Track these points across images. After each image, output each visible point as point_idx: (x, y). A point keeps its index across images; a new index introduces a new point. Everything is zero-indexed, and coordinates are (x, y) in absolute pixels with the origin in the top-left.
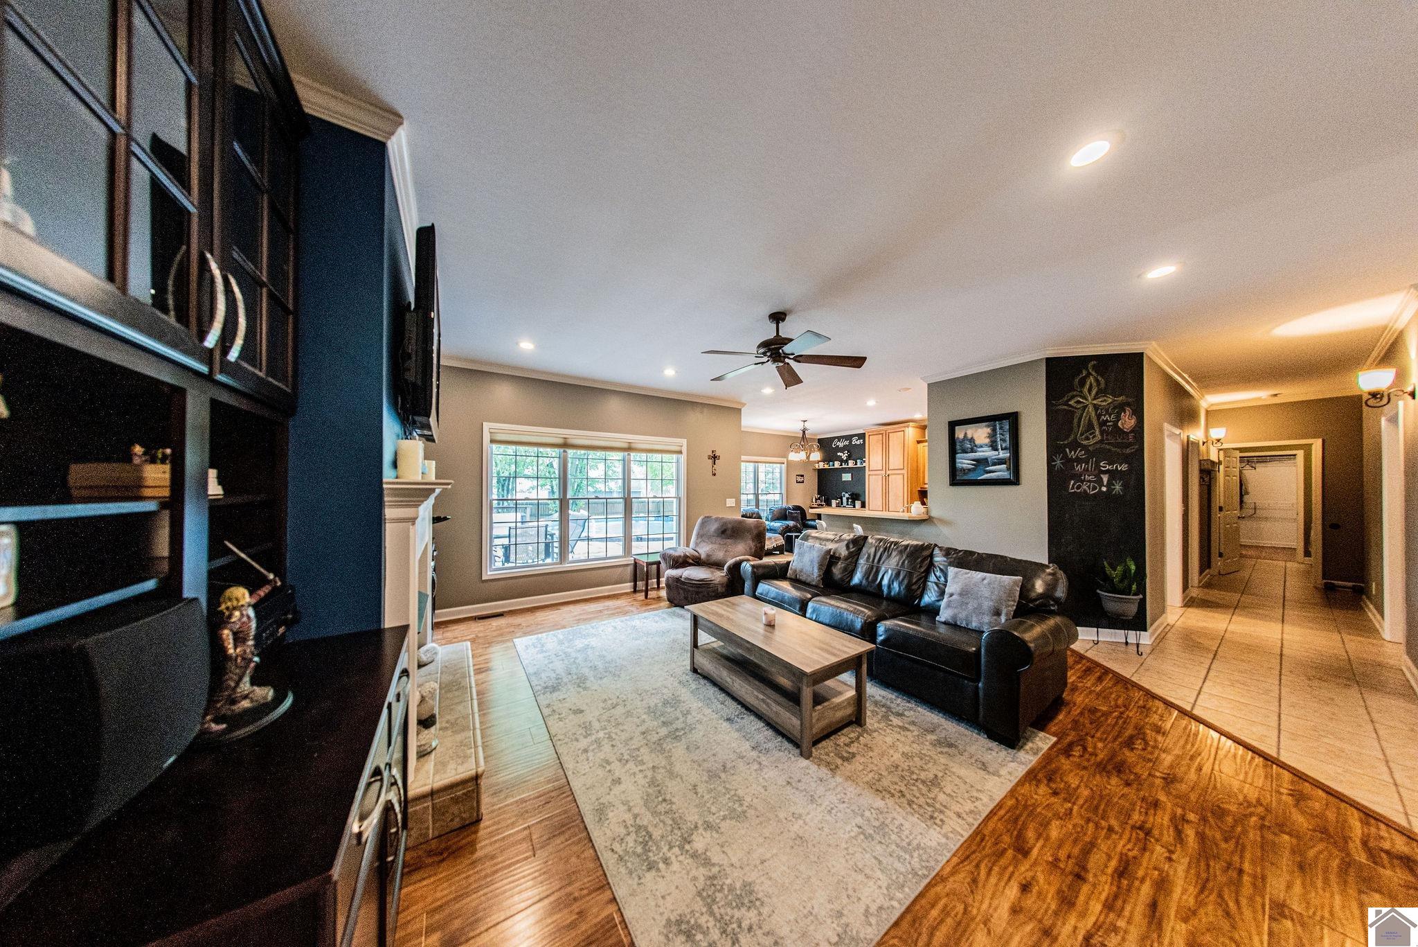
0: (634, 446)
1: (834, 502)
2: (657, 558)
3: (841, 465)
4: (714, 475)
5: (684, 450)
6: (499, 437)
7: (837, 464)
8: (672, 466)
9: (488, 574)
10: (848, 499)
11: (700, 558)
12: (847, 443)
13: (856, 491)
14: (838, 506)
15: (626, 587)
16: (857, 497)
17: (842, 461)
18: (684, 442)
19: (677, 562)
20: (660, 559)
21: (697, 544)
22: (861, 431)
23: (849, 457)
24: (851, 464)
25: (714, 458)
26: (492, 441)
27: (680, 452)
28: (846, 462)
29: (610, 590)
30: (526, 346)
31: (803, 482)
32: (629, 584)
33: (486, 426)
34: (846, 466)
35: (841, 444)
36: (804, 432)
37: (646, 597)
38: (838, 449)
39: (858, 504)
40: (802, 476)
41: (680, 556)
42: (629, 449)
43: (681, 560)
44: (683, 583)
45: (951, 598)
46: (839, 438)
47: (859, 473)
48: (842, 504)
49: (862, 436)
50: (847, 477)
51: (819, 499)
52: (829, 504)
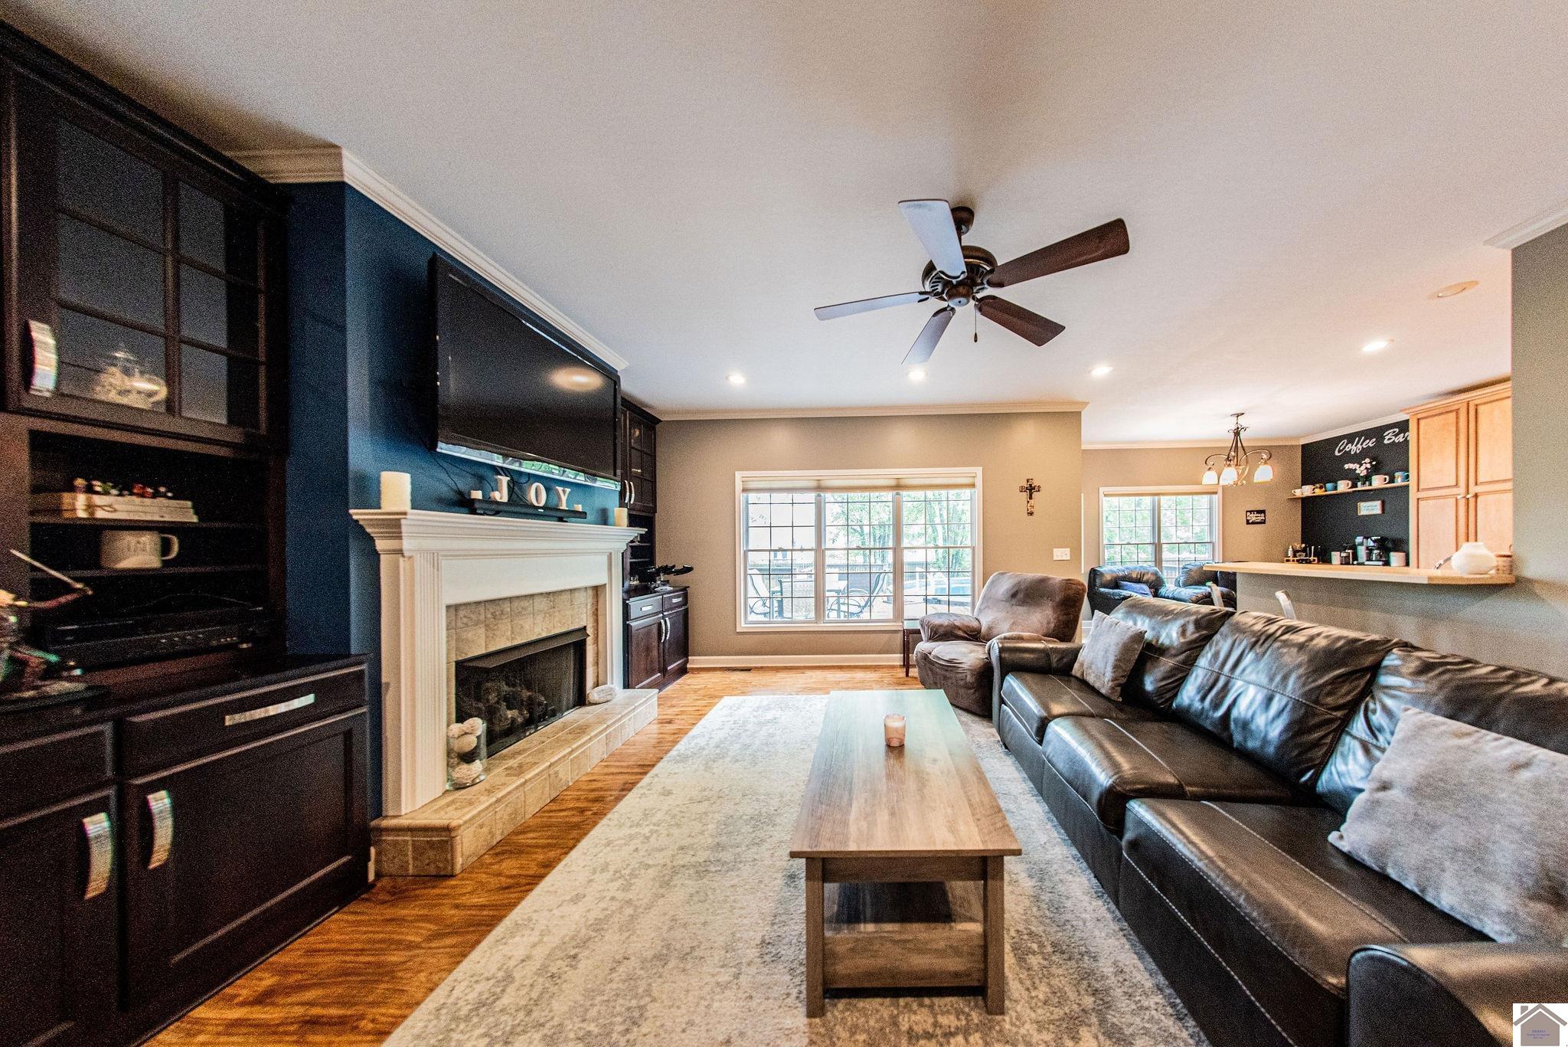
0: (903, 482)
1: (1336, 557)
2: (917, 626)
3: (1354, 485)
4: (1031, 514)
5: (979, 482)
6: (752, 485)
7: (1343, 486)
8: (965, 505)
9: (742, 626)
10: (1370, 550)
11: (979, 631)
12: (1371, 443)
13: (1392, 533)
14: (1346, 562)
15: (894, 660)
16: (1391, 545)
17: (1355, 479)
18: (979, 470)
19: (935, 633)
20: (919, 627)
21: (980, 611)
22: (1401, 417)
23: (1375, 470)
24: (1378, 482)
25: (1031, 489)
26: (745, 490)
27: (973, 485)
28: (1367, 478)
29: (874, 660)
30: (737, 380)
31: (1263, 522)
32: (899, 655)
33: (738, 475)
34: (1367, 487)
35: (1354, 448)
36: (1237, 433)
37: (907, 675)
38: (1349, 457)
39: (1396, 558)
40: (1263, 512)
41: (941, 626)
42: (898, 487)
43: (941, 631)
44: (932, 663)
45: (1381, 795)
46: (1351, 438)
47: (1396, 500)
48: (1355, 558)
49: (1403, 426)
50: (1369, 508)
51: (1304, 550)
52: (1325, 559)
